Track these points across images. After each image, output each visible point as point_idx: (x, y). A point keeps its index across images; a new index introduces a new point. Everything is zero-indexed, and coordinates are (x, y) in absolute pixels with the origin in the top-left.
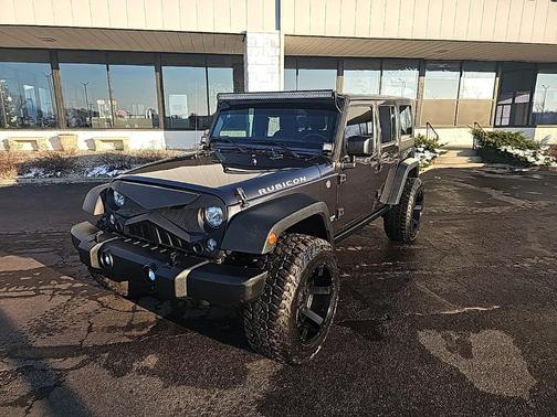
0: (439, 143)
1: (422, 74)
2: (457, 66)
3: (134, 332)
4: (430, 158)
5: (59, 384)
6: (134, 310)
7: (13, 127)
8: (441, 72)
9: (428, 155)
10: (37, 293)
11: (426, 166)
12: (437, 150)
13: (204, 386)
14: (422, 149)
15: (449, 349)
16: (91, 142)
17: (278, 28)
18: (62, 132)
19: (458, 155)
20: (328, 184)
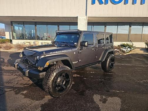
0: (133, 46)
1: (130, 27)
2: (142, 24)
3: (26, 85)
4: (129, 50)
5: (4, 94)
6: (29, 81)
7: (26, 39)
8: (136, 26)
9: (129, 49)
10: (12, 75)
11: (128, 52)
12: (132, 48)
13: (33, 99)
14: (127, 48)
15: (100, 100)
16: (42, 43)
17: (86, 15)
18: (36, 41)
19: (140, 50)
20: (75, 53)
